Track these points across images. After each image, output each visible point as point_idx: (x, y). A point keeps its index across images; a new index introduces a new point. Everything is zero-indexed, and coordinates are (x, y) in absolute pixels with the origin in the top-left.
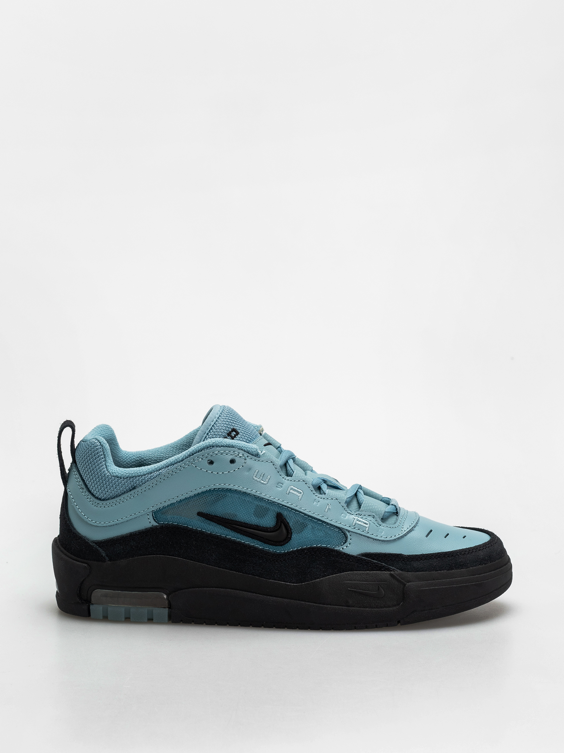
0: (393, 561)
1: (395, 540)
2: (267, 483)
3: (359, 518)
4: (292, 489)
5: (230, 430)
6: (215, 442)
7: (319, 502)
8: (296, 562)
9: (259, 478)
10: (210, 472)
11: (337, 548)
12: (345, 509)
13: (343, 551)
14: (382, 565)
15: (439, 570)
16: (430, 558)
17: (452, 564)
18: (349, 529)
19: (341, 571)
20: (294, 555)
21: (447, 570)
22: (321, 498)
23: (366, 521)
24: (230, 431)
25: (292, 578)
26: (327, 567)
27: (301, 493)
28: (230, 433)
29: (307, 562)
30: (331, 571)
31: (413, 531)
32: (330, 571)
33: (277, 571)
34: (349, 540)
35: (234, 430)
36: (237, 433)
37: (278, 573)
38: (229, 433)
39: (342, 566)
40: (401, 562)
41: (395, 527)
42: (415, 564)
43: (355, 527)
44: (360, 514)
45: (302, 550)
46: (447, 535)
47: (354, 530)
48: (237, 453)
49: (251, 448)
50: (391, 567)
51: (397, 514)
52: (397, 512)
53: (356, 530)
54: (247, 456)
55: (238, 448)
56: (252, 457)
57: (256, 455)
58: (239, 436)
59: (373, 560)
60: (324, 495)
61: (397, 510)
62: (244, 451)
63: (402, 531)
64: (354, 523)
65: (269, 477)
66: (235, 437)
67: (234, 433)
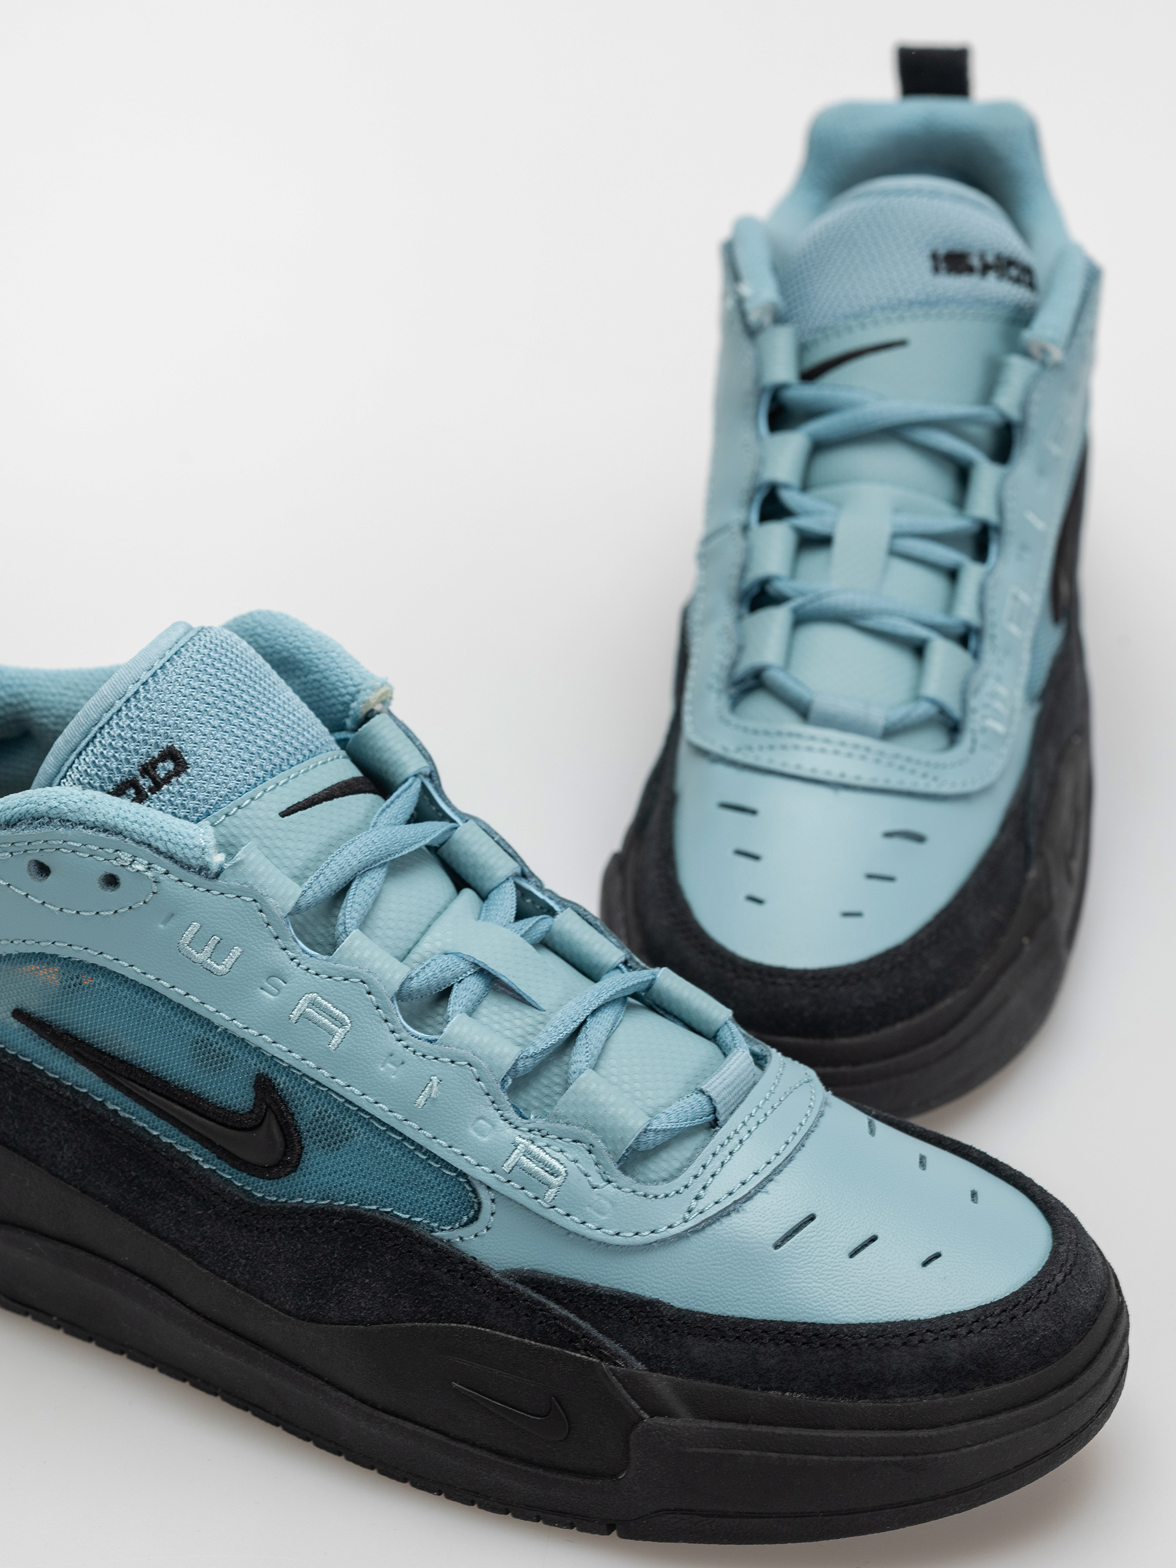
0: (622, 1321)
1: (648, 1247)
2: (228, 970)
3: (533, 1147)
4: (313, 1004)
5: (156, 754)
6: (57, 804)
7: (403, 1063)
8: (303, 1247)
9: (199, 948)
10: (36, 901)
11: (444, 1234)
12: (493, 1102)
13: (462, 1246)
14: (578, 1327)
15: (777, 1389)
16: (756, 1339)
17: (829, 1376)
18: (489, 1180)
19: (442, 1315)
20: (301, 1223)
21: (805, 1393)
22: (414, 1052)
23: (558, 1160)
24: (154, 758)
25: (284, 1296)
26: (397, 1291)
27: (342, 1025)
28: (154, 764)
29: (335, 1258)
30: (410, 1307)
31: (733, 1215)
32: (405, 1307)
33: (243, 1259)
34: (485, 1215)
35: (171, 754)
36: (181, 766)
37: (245, 1265)
38: (150, 763)
39: (446, 1300)
40: (653, 1328)
41: (666, 1196)
42: (699, 1349)
43: (510, 1177)
44: (544, 1132)
45: (329, 1213)
46: (864, 1246)
47: (506, 1189)
48: (126, 857)
49: (186, 835)
50: (608, 1343)
51: (714, 1124)
52: (716, 1120)
53: (511, 1190)
54: (164, 870)
55: (134, 840)
56: (184, 873)
57: (202, 870)
58: (184, 778)
59: (552, 1305)
60: (429, 1043)
61: (715, 1111)
62: (157, 851)
63: (689, 1212)
64: (511, 1162)
65: (237, 951)
66: (167, 780)
67: (170, 765)
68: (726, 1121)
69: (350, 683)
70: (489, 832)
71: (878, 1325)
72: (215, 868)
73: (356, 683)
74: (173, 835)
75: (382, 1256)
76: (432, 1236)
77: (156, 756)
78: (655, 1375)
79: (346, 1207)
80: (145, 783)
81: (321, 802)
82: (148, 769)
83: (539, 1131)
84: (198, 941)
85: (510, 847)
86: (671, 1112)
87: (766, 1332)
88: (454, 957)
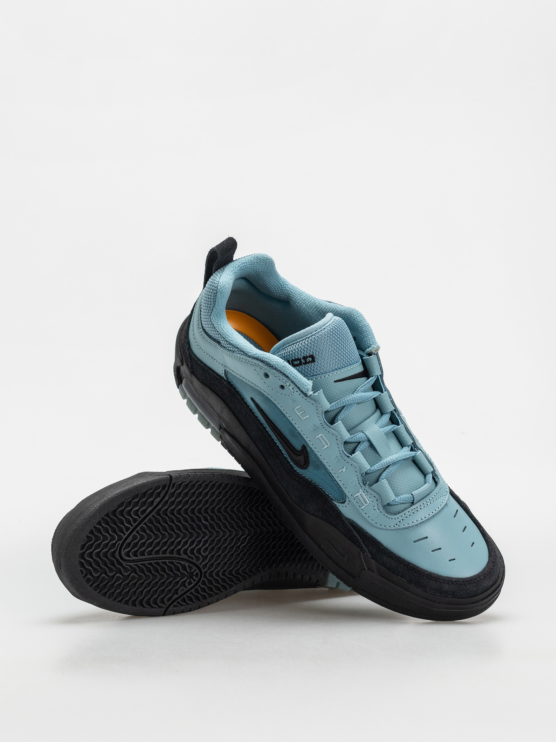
2: (304, 420)
3: (363, 494)
4: (321, 437)
7: (339, 460)
8: (301, 488)
9: (299, 412)
10: (263, 381)
11: (335, 502)
12: (358, 478)
13: (338, 507)
14: (358, 540)
15: (400, 577)
17: (414, 580)
18: (350, 496)
21: (407, 581)
22: (343, 458)
23: (368, 499)
24: (307, 356)
26: (319, 510)
27: (327, 445)
29: (308, 495)
31: (407, 530)
34: (346, 503)
35: (312, 357)
36: (313, 361)
39: (330, 518)
40: (377, 549)
41: (392, 519)
42: (385, 559)
43: (355, 498)
44: (368, 491)
46: (437, 550)
47: (352, 500)
48: (288, 384)
49: (305, 385)
50: (364, 547)
51: (413, 503)
52: (413, 502)
53: (354, 502)
54: (296, 391)
55: (291, 380)
56: (301, 393)
57: (306, 395)
58: (313, 364)
59: (354, 532)
60: (347, 457)
61: (414, 500)
62: (296, 386)
63: (396, 524)
64: (357, 495)
65: (308, 416)
66: (309, 363)
67: (311, 359)
68: (416, 503)
69: (369, 343)
70: (390, 397)
71: (431, 573)
72: (309, 395)
73: (370, 344)
74: (301, 384)
75: (319, 500)
76: (332, 502)
77: (308, 356)
78: (373, 560)
79: (314, 484)
80: (303, 361)
81: (347, 380)
82: (305, 358)
83: (366, 490)
84: (299, 410)
85: (394, 402)
86: (402, 497)
87: (403, 563)
88: (364, 435)
